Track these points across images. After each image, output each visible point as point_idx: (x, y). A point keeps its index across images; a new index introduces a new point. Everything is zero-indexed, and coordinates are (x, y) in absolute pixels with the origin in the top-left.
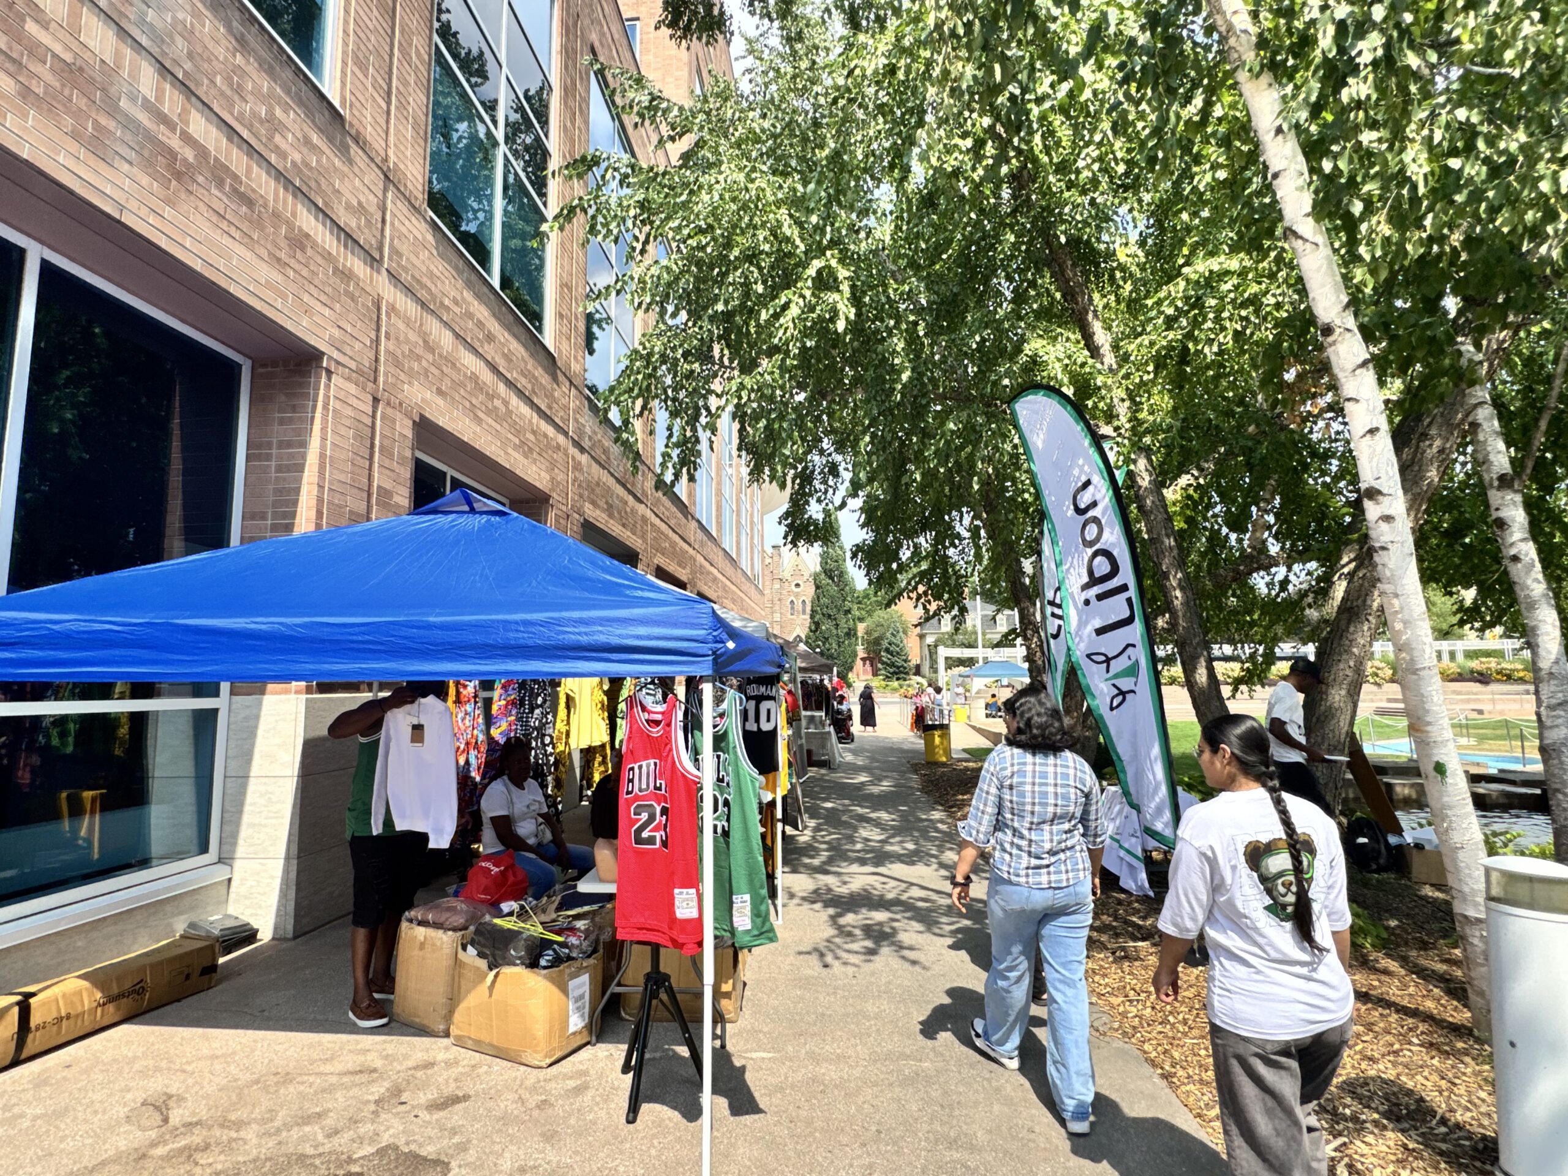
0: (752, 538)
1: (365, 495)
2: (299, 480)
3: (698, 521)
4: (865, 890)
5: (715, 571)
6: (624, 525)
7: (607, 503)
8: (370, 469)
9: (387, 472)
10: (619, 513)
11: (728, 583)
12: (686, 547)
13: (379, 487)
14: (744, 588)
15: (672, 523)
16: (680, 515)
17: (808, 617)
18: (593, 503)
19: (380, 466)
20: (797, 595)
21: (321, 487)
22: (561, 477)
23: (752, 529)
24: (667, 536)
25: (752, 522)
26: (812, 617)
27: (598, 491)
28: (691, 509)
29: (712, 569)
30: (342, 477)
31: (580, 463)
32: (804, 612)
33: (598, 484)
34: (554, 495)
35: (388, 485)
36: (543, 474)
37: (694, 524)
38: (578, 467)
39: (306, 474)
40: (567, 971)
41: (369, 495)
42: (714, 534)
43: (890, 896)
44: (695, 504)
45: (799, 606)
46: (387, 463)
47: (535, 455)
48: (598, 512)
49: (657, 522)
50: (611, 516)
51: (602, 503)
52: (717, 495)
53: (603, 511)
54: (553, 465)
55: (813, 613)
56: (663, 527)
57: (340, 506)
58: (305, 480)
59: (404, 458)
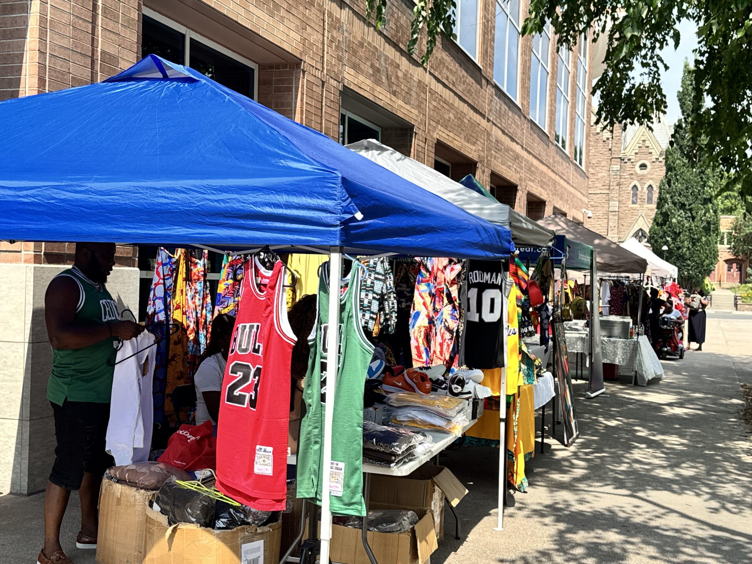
0: (574, 107)
1: (89, 61)
2: (22, 47)
3: (496, 87)
4: (610, 511)
5: (517, 148)
6: (394, 93)
7: (372, 66)
8: (93, 33)
9: (112, 36)
10: (388, 78)
11: (535, 162)
12: (477, 118)
13: (103, 52)
14: (559, 169)
15: (460, 89)
16: (470, 80)
17: (654, 206)
18: (355, 67)
19: (104, 29)
20: (641, 179)
21: (42, 53)
22: (315, 37)
23: (574, 95)
24: (451, 106)
25: (575, 86)
26: (659, 206)
27: (361, 53)
28: (486, 72)
29: (514, 146)
30: (64, 43)
31: (338, 20)
32: (650, 200)
33: (361, 45)
34: (306, 59)
35: (112, 50)
36: (292, 34)
37: (490, 90)
38: (336, 24)
39: (28, 40)
40: (241, 535)
41: (93, 62)
42: (518, 102)
43: (638, 520)
44: (491, 65)
45: (643, 191)
46: (111, 26)
47: (283, 13)
48: (361, 78)
49: (439, 88)
50: (378, 82)
51: (366, 67)
52: (524, 53)
53: (369, 76)
54: (304, 24)
55: (661, 201)
56: (447, 94)
57: (63, 74)
58: (27, 47)
59: (130, 20)
